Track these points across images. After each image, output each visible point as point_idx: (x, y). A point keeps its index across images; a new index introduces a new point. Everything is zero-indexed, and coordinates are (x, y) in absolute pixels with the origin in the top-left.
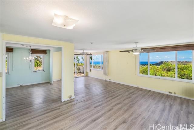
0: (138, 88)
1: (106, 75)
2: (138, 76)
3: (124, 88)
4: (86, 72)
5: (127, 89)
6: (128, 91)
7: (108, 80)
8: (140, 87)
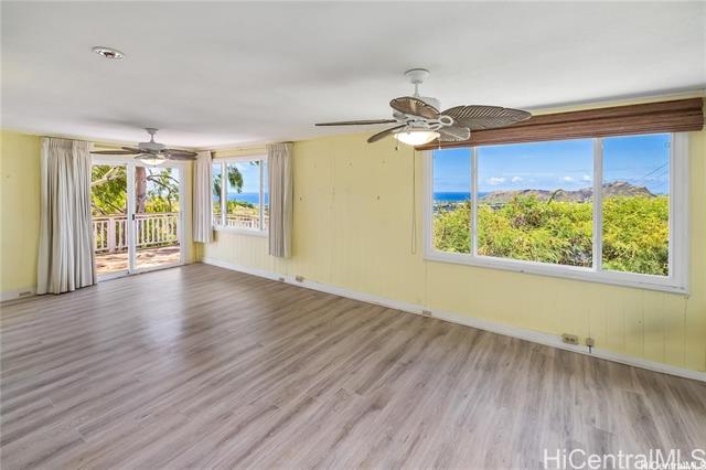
0: (426, 319)
1: (282, 255)
2: (426, 260)
3: (356, 327)
4: (195, 243)
5: (375, 329)
6: (376, 347)
7: (291, 280)
8: (434, 315)
